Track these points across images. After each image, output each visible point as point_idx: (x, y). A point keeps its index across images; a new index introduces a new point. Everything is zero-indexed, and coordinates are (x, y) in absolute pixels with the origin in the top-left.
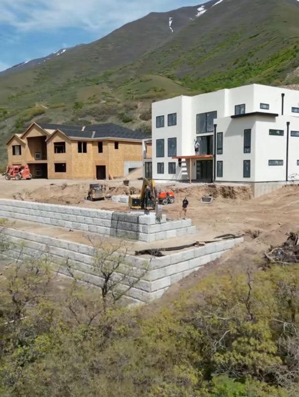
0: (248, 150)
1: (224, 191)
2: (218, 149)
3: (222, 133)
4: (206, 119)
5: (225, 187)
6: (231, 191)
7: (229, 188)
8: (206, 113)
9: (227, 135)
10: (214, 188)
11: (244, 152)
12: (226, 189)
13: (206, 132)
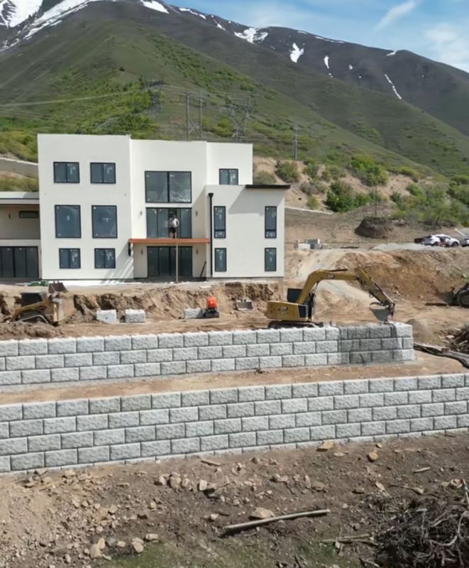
0: (272, 234)
1: (253, 291)
2: (215, 230)
3: (224, 208)
4: (168, 181)
5: (254, 285)
6: (263, 290)
7: (261, 286)
8: (168, 173)
9: (233, 211)
10: (238, 288)
11: (266, 237)
12: (255, 288)
13: (169, 202)
